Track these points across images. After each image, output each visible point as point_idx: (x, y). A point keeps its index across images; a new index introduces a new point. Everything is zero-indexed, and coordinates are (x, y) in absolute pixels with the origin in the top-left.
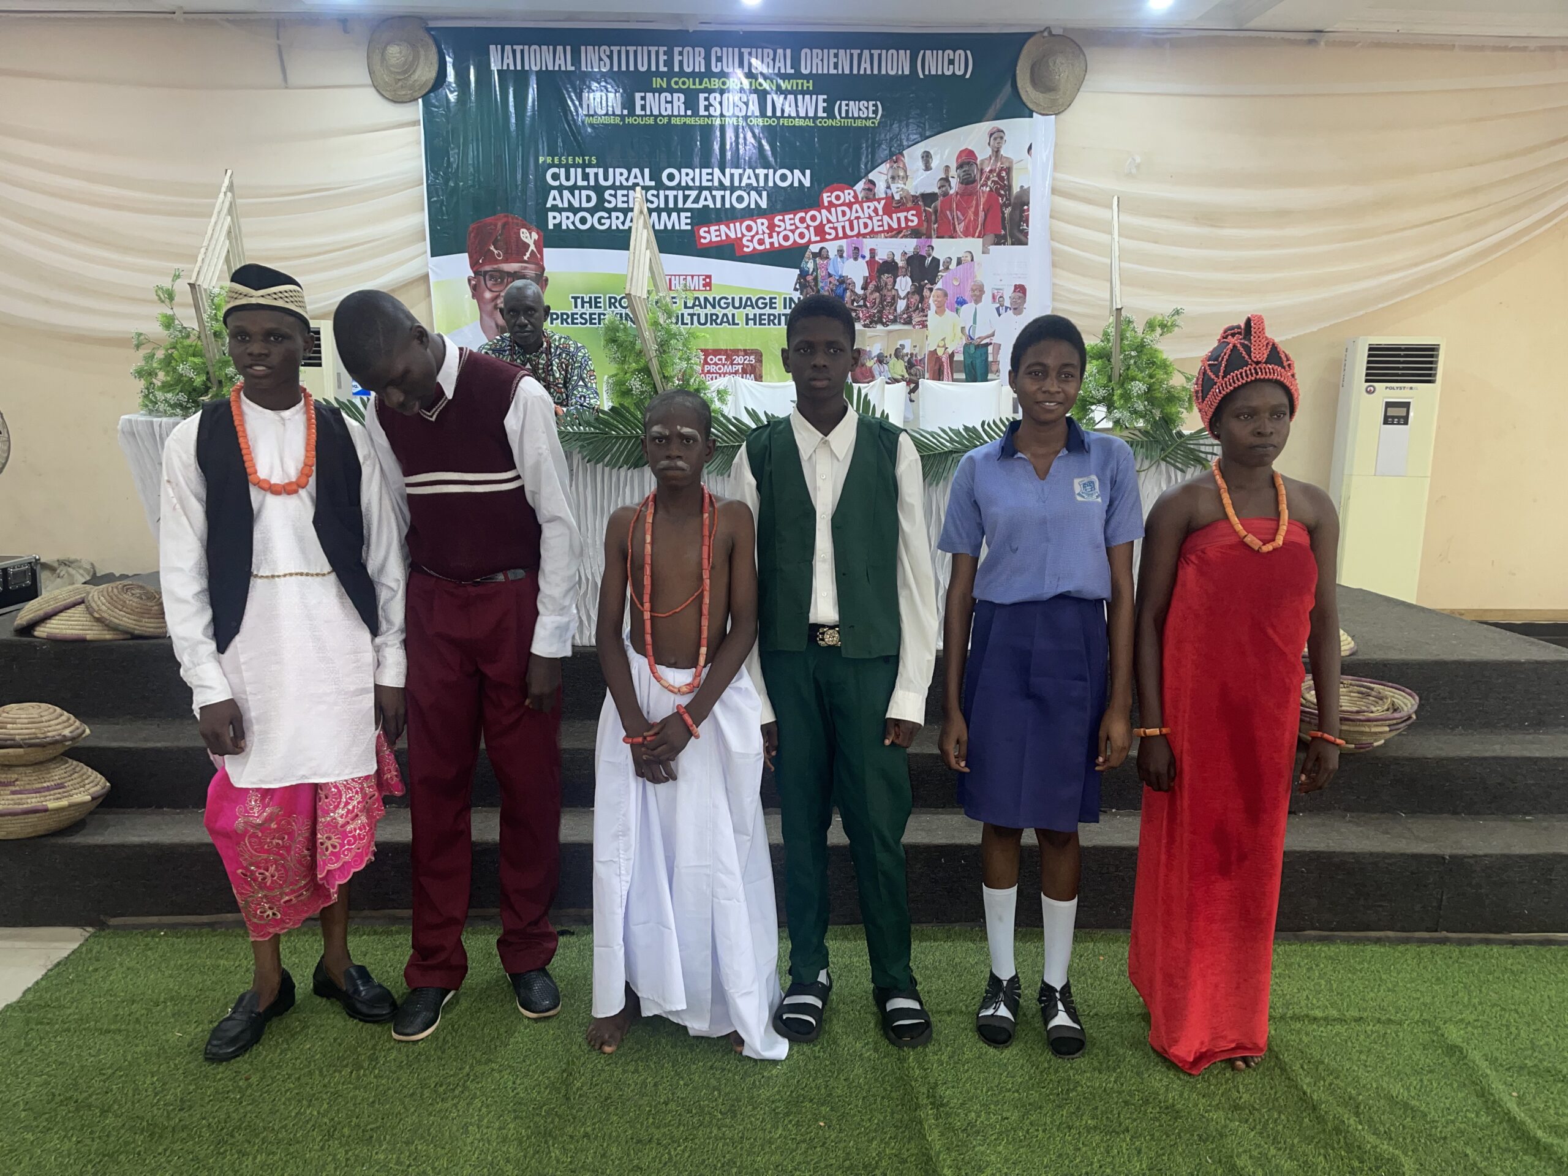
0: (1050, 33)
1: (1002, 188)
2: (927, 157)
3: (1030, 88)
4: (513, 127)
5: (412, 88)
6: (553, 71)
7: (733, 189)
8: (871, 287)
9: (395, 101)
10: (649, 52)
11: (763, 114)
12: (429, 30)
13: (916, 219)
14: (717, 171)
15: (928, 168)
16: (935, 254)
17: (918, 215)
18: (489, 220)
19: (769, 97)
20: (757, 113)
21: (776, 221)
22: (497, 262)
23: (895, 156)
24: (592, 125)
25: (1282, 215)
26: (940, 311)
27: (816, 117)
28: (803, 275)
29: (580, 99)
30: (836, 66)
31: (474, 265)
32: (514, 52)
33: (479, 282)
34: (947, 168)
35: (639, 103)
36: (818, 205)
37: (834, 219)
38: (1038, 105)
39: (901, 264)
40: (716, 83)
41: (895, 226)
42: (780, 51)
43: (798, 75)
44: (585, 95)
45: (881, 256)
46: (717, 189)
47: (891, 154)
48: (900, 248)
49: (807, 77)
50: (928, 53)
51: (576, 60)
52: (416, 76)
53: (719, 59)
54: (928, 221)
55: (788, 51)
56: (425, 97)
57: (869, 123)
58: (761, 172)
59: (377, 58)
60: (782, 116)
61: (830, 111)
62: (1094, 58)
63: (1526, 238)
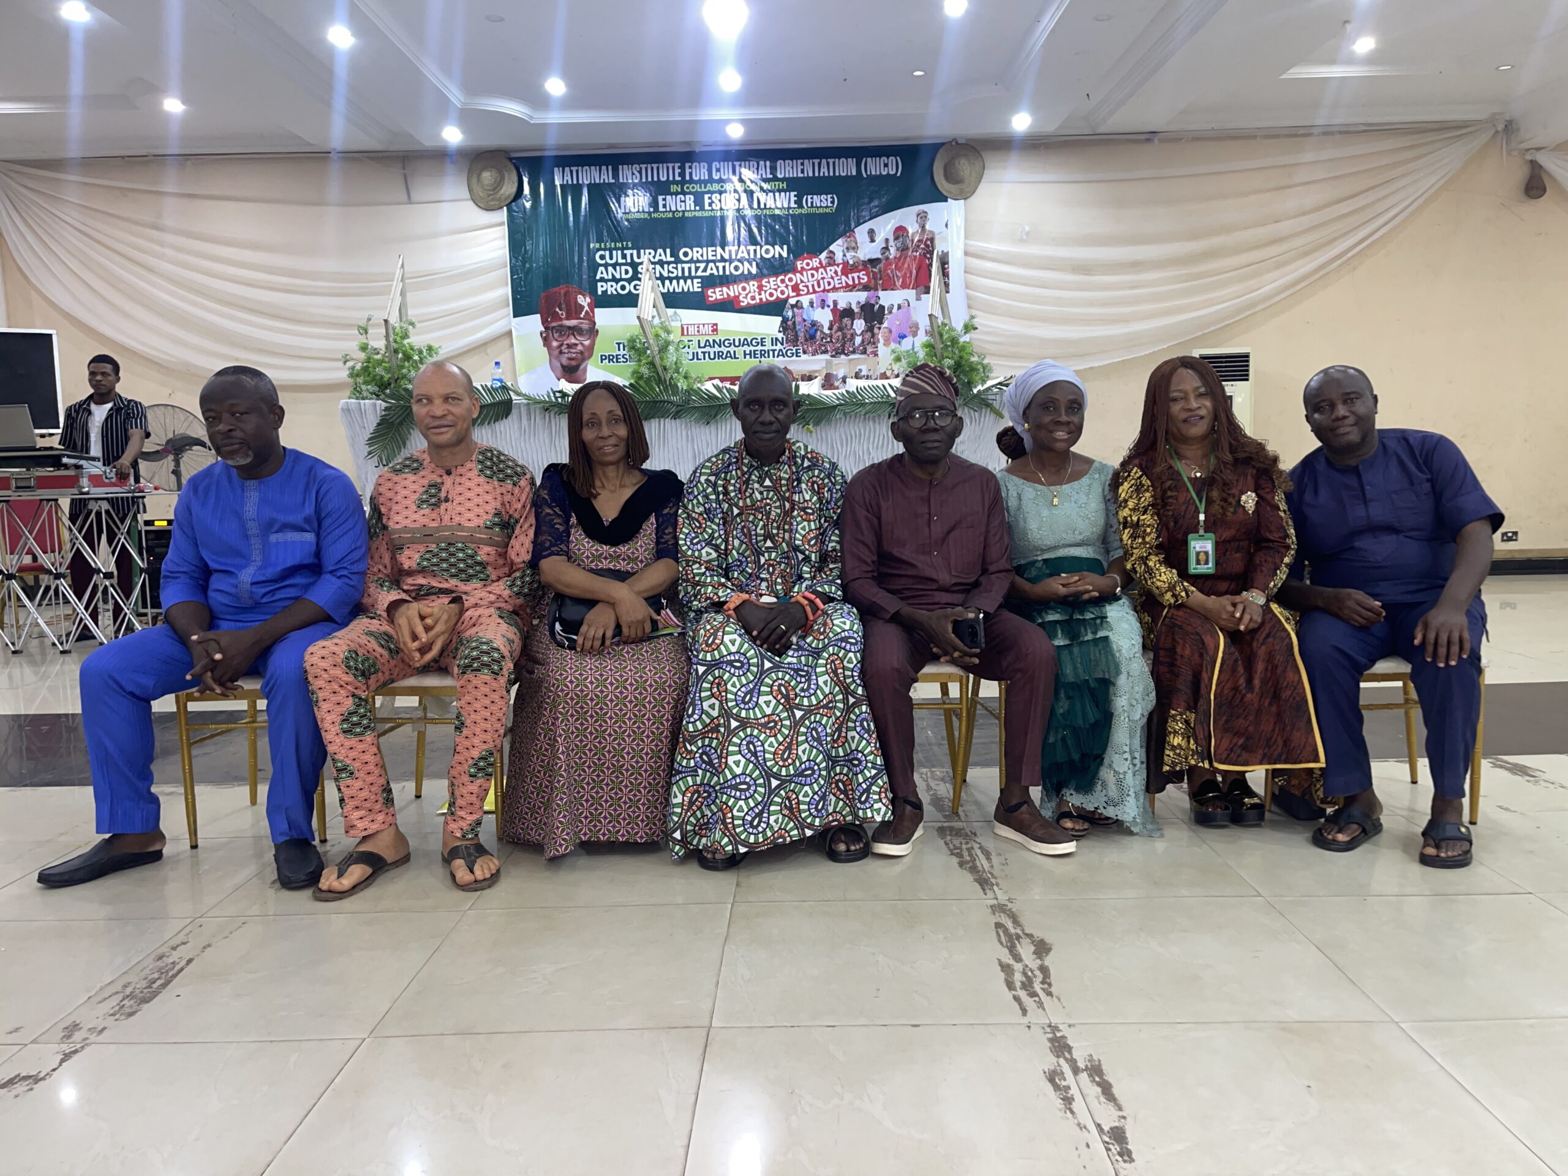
0: (957, 143)
1: (928, 252)
2: (871, 233)
3: (944, 182)
4: (571, 224)
5: (499, 200)
6: (599, 184)
7: (731, 261)
8: (835, 328)
9: (488, 209)
10: (668, 168)
11: (751, 208)
12: (511, 159)
13: (866, 278)
14: (719, 249)
15: (872, 241)
16: (881, 302)
17: (867, 275)
18: (556, 289)
19: (755, 195)
20: (747, 206)
21: (764, 282)
22: (561, 319)
23: (848, 232)
24: (628, 220)
25: (1136, 266)
26: (887, 343)
27: (789, 208)
28: (785, 321)
29: (619, 202)
30: (802, 171)
31: (544, 322)
32: (571, 172)
33: (548, 335)
34: (887, 240)
35: (661, 203)
36: (794, 270)
37: (805, 279)
38: (950, 192)
39: (856, 310)
40: (716, 187)
41: (851, 283)
42: (762, 163)
43: (775, 179)
44: (622, 199)
45: (842, 305)
46: (720, 261)
47: (845, 232)
48: (855, 299)
49: (782, 180)
50: (869, 159)
51: (616, 175)
52: (503, 191)
53: (718, 170)
54: (875, 278)
55: (768, 163)
56: (508, 206)
57: (828, 210)
58: (752, 248)
59: (474, 180)
60: (765, 208)
61: (799, 203)
62: (990, 158)
63: (1322, 273)
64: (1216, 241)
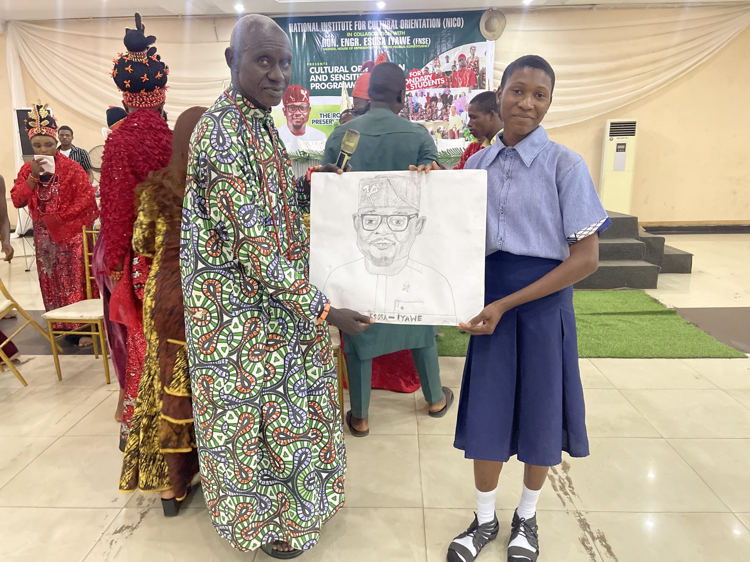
0: (492, 10)
1: (475, 68)
2: (447, 57)
3: (485, 31)
6: (312, 32)
8: (428, 106)
10: (346, 24)
11: (387, 44)
13: (444, 81)
15: (448, 62)
16: (451, 94)
17: (445, 79)
18: (290, 87)
19: (389, 38)
20: (385, 44)
22: (293, 102)
23: (436, 57)
24: (325, 51)
25: (581, 75)
26: (453, 115)
27: (406, 45)
29: (321, 41)
30: (413, 26)
31: (284, 103)
32: (297, 26)
33: (286, 110)
34: (455, 61)
35: (342, 42)
37: (413, 82)
38: (488, 37)
39: (439, 98)
40: (370, 34)
41: (436, 83)
42: (393, 21)
43: (400, 29)
44: (323, 40)
45: (431, 95)
47: (434, 57)
48: (438, 92)
49: (403, 30)
50: (447, 19)
51: (320, 28)
53: (371, 25)
54: (448, 81)
55: (396, 21)
57: (426, 46)
60: (394, 45)
61: (411, 42)
62: (509, 18)
63: (674, 80)
64: (622, 62)
